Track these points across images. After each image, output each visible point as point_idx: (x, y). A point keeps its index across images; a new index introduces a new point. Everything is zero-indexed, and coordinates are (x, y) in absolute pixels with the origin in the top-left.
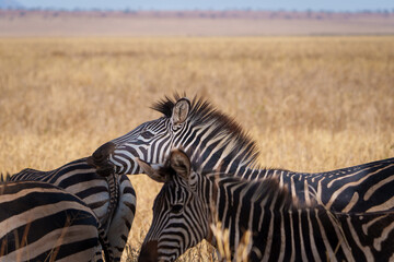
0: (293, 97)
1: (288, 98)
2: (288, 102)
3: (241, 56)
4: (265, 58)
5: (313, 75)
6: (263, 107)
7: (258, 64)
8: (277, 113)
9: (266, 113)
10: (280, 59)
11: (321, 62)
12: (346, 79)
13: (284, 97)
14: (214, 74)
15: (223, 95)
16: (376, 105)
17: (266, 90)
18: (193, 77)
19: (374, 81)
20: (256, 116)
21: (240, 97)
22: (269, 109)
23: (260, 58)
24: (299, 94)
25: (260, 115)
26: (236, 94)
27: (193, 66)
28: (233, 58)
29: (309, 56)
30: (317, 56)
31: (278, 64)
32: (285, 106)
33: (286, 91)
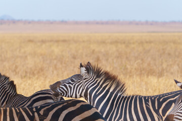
0: (139, 61)
1: (137, 62)
2: (137, 64)
3: (115, 42)
4: (126, 43)
5: (149, 51)
6: (126, 66)
7: (123, 46)
8: (132, 69)
9: (127, 69)
11: (152, 44)
13: (135, 61)
14: (103, 50)
15: (107, 60)
16: (178, 65)
17: (127, 58)
19: (177, 54)
20: (122, 70)
21: (115, 61)
22: (129, 67)
23: (124, 43)
24: (142, 60)
25: (124, 70)
26: (113, 60)
27: (93, 47)
28: (112, 43)
29: (147, 42)
30: (150, 42)
31: (132, 46)
32: (136, 65)
33: (136, 58)
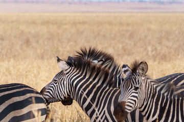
10: (66, 24)
12: (99, 34)
18: (22, 33)
